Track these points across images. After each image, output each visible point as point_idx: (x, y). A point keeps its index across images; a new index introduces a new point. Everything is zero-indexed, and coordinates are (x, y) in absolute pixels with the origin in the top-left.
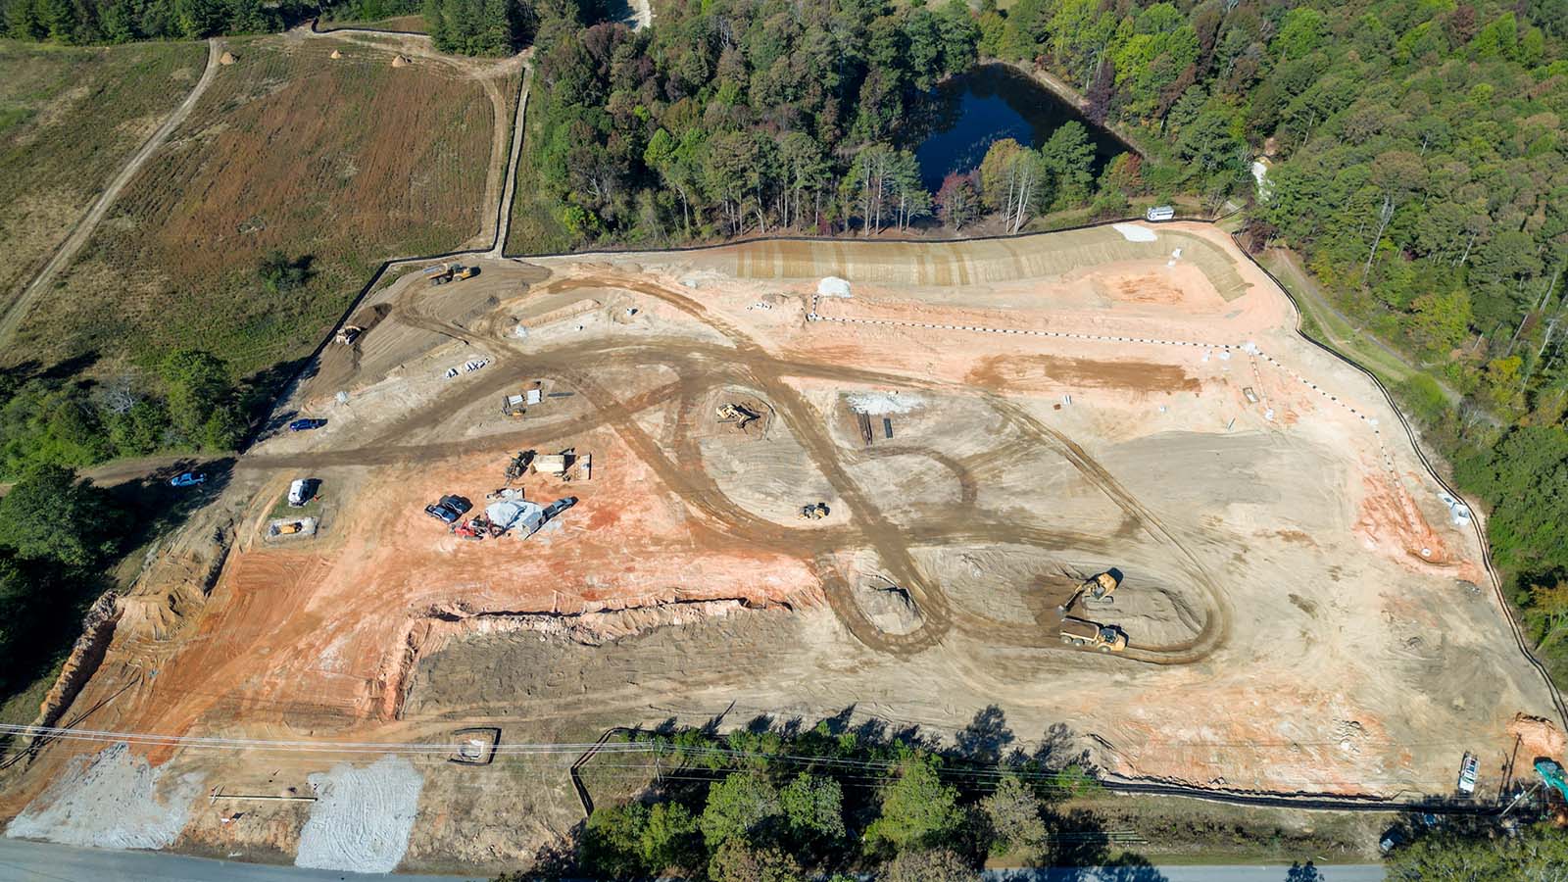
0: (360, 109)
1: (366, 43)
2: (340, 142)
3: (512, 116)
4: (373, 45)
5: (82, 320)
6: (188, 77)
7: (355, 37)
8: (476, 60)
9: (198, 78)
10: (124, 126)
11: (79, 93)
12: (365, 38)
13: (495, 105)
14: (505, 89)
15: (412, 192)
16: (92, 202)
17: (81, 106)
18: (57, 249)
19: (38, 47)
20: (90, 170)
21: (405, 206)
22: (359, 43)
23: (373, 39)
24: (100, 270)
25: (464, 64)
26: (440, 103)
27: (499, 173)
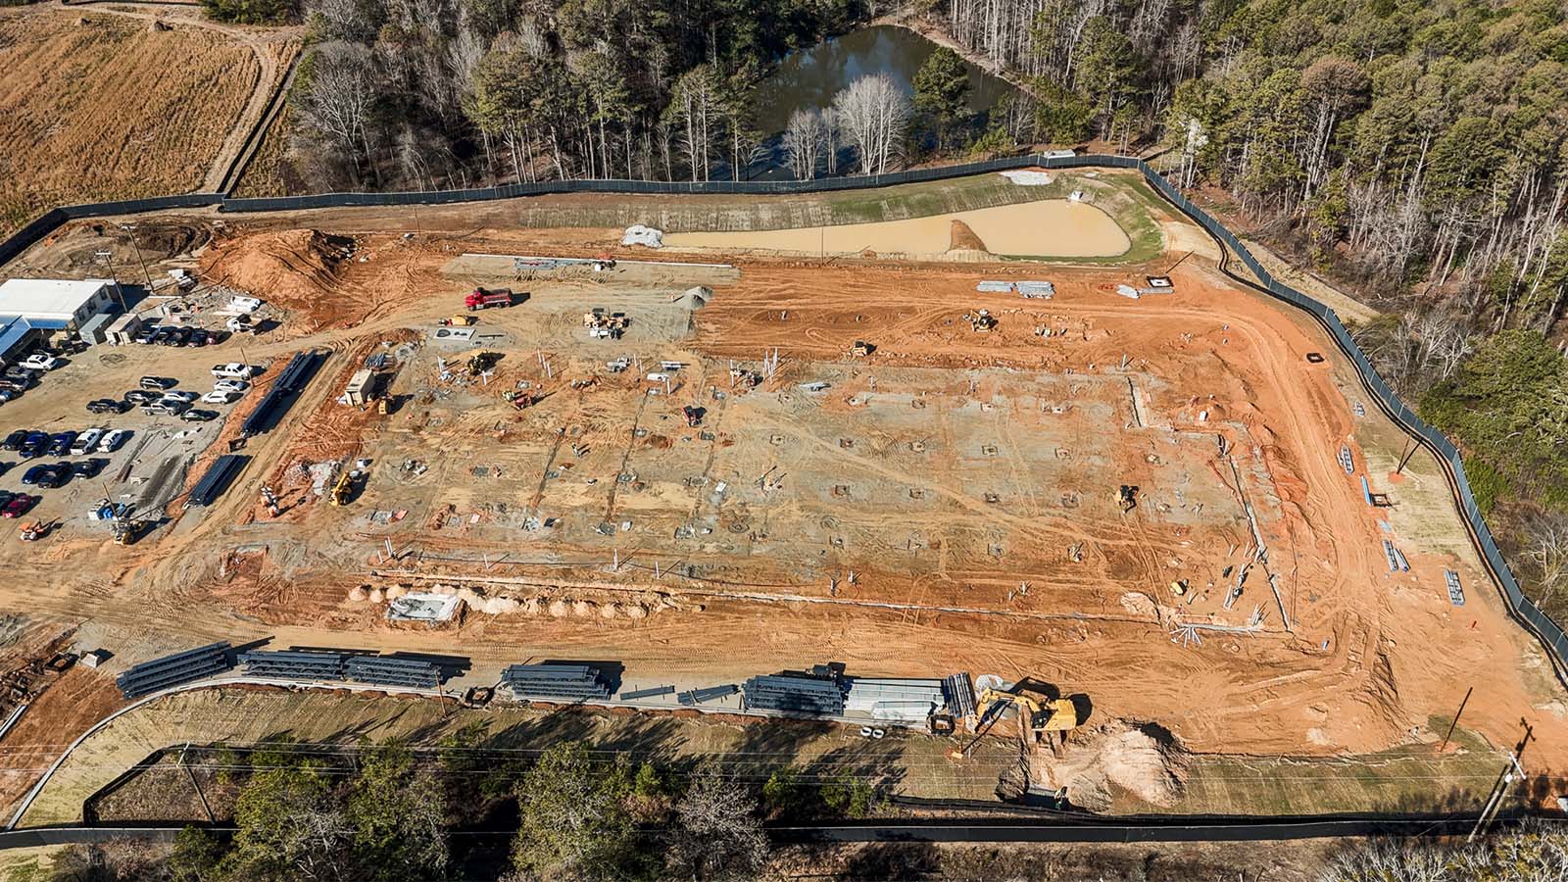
0: (89, 71)
1: (122, 14)
2: (53, 102)
3: (280, 79)
7: (113, 9)
8: (255, 27)
12: (124, 9)
13: (265, 68)
14: (280, 54)
15: (126, 148)
21: (111, 164)
22: (115, 13)
23: (135, 10)
25: (238, 31)
26: (193, 66)
27: (246, 132)
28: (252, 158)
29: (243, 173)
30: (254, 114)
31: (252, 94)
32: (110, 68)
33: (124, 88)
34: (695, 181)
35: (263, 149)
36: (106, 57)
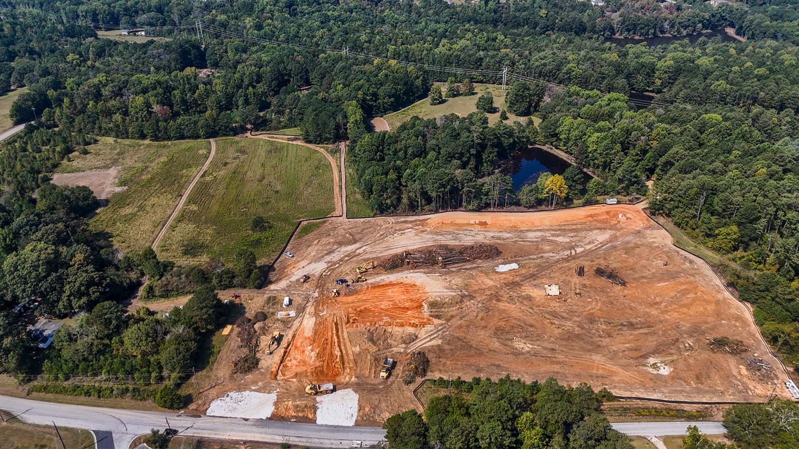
1: (274, 139)
3: (339, 166)
4: (277, 140)
5: (186, 243)
6: (205, 153)
8: (320, 145)
9: (209, 153)
10: (184, 171)
11: (164, 159)
15: (305, 195)
16: (179, 199)
17: (165, 164)
18: (169, 217)
19: (141, 142)
20: (175, 188)
21: (304, 200)
24: (188, 225)
25: (315, 146)
30: (337, 182)
31: (333, 173)
34: (493, 208)
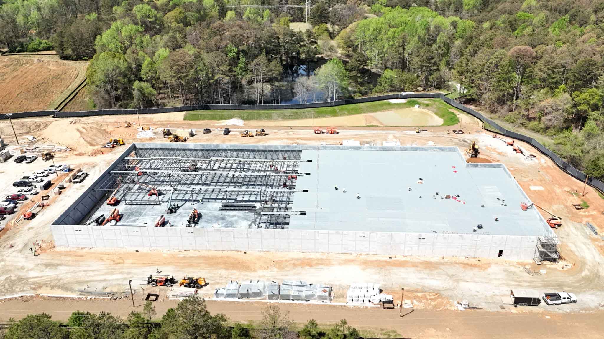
7: (21, 57)
12: (25, 56)
13: (80, 73)
15: (17, 98)
23: (30, 57)
25: (71, 62)
26: (51, 72)
27: (70, 93)
28: (70, 100)
29: (66, 105)
30: (73, 87)
31: (73, 81)
32: (15, 74)
33: (20, 79)
34: (258, 104)
35: (76, 97)
36: (15, 70)
